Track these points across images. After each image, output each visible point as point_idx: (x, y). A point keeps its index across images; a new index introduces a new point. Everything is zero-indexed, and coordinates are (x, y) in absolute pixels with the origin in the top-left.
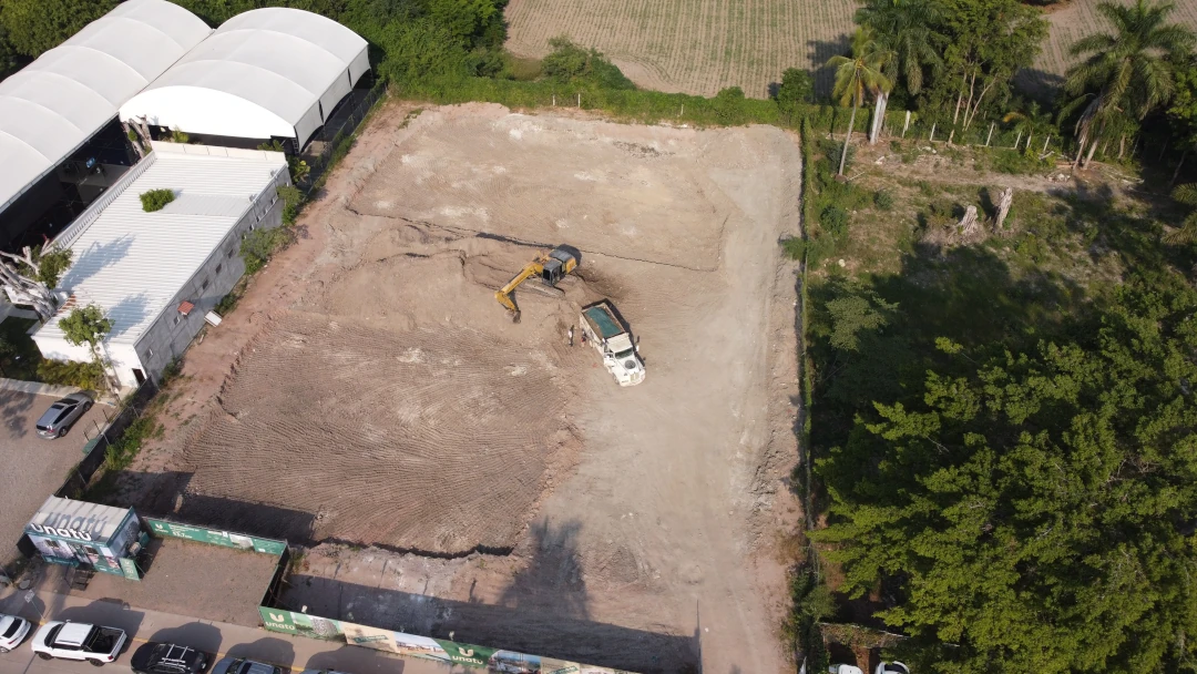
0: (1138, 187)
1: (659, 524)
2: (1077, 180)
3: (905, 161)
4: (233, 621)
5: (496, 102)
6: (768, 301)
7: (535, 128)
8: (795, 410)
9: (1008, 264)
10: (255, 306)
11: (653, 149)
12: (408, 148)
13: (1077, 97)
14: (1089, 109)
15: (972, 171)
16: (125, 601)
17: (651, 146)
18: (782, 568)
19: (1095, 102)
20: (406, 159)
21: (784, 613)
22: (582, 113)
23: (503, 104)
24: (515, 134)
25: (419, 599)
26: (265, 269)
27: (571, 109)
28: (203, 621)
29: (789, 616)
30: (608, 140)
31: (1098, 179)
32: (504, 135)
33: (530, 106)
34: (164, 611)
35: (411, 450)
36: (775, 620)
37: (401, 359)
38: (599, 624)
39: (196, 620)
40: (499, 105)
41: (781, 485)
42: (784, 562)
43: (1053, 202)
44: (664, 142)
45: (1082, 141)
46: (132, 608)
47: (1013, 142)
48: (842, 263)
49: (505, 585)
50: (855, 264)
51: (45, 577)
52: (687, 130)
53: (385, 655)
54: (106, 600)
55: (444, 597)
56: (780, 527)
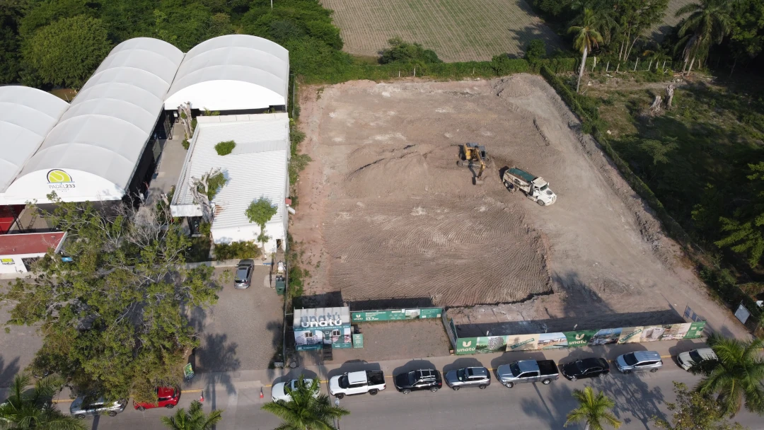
0: (715, 80)
1: (613, 265)
2: (687, 81)
3: (601, 82)
4: (433, 355)
5: (365, 79)
6: (586, 155)
7: (396, 90)
8: (640, 200)
9: (683, 122)
10: (310, 200)
11: (467, 93)
12: (330, 109)
13: (682, 38)
14: (689, 43)
15: (636, 84)
16: (361, 359)
17: (465, 91)
18: (690, 270)
19: (692, 39)
20: (332, 115)
21: (705, 290)
22: (416, 79)
23: (370, 79)
24: (386, 94)
25: (525, 323)
26: (299, 181)
27: (410, 78)
28: (415, 359)
29: (708, 290)
30: (440, 91)
31: (696, 80)
32: (379, 96)
33: (386, 79)
34: (389, 359)
35: (455, 256)
36: (703, 294)
37: (413, 214)
38: (623, 314)
39: (412, 360)
40: (367, 81)
41: (660, 235)
42: (688, 268)
43: (683, 92)
44: (471, 88)
45: (686, 60)
46: (369, 362)
47: (648, 67)
48: (609, 132)
49: (562, 307)
50: (616, 132)
51: (302, 358)
52: (481, 82)
53: (529, 352)
54: (349, 361)
55: (537, 319)
56: (674, 253)
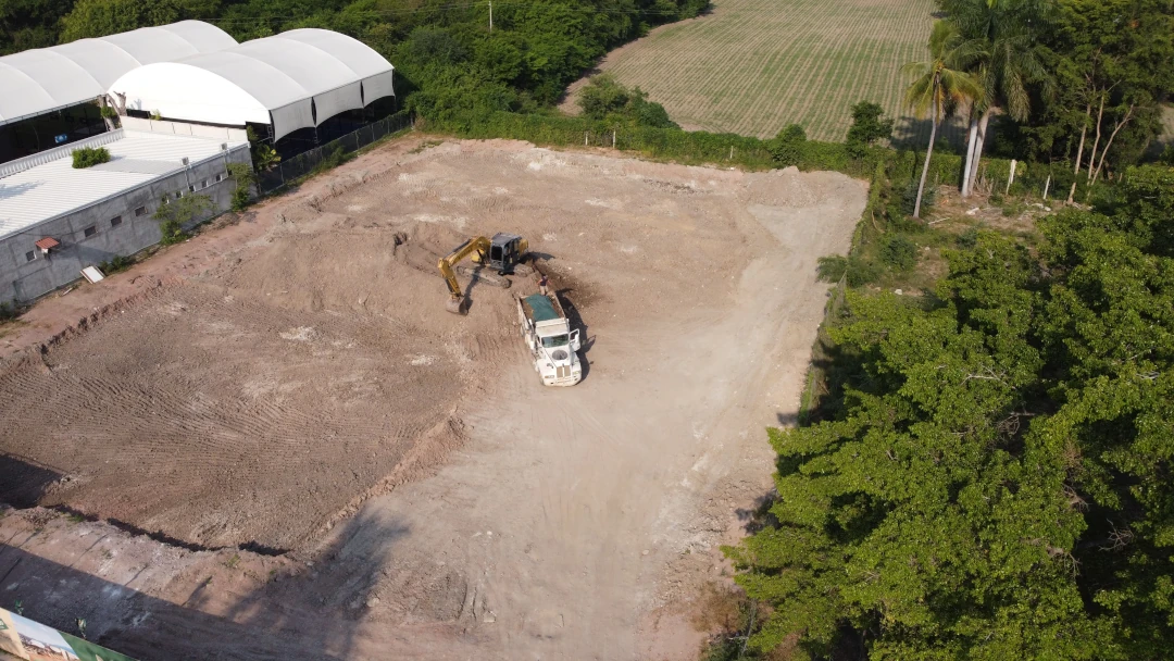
1: (526, 552)
3: (1007, 214)
5: (524, 139)
10: (149, 270)
11: (687, 187)
12: (409, 169)
17: (686, 184)
20: (403, 176)
22: (616, 153)
24: (534, 166)
25: (115, 591)
26: (185, 243)
27: (605, 150)
33: (559, 144)
35: (233, 424)
37: (284, 336)
44: (702, 181)
48: (899, 292)
52: (734, 173)
56: (713, 578)
